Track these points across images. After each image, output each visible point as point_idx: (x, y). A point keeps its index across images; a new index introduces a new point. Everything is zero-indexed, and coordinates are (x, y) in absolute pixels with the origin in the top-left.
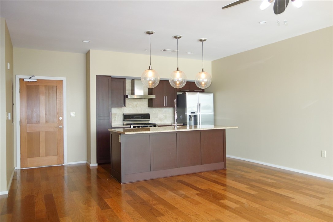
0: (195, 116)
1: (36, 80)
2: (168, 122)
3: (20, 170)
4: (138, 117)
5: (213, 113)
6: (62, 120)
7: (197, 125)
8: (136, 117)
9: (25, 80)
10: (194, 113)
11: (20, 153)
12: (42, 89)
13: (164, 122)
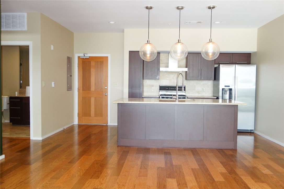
0: (230, 90)
1: (88, 57)
2: (206, 95)
3: (77, 126)
4: (174, 88)
5: (255, 87)
6: (107, 89)
7: (232, 100)
8: (171, 88)
9: (81, 57)
10: (229, 86)
11: (77, 112)
12: (93, 63)
13: (202, 95)
